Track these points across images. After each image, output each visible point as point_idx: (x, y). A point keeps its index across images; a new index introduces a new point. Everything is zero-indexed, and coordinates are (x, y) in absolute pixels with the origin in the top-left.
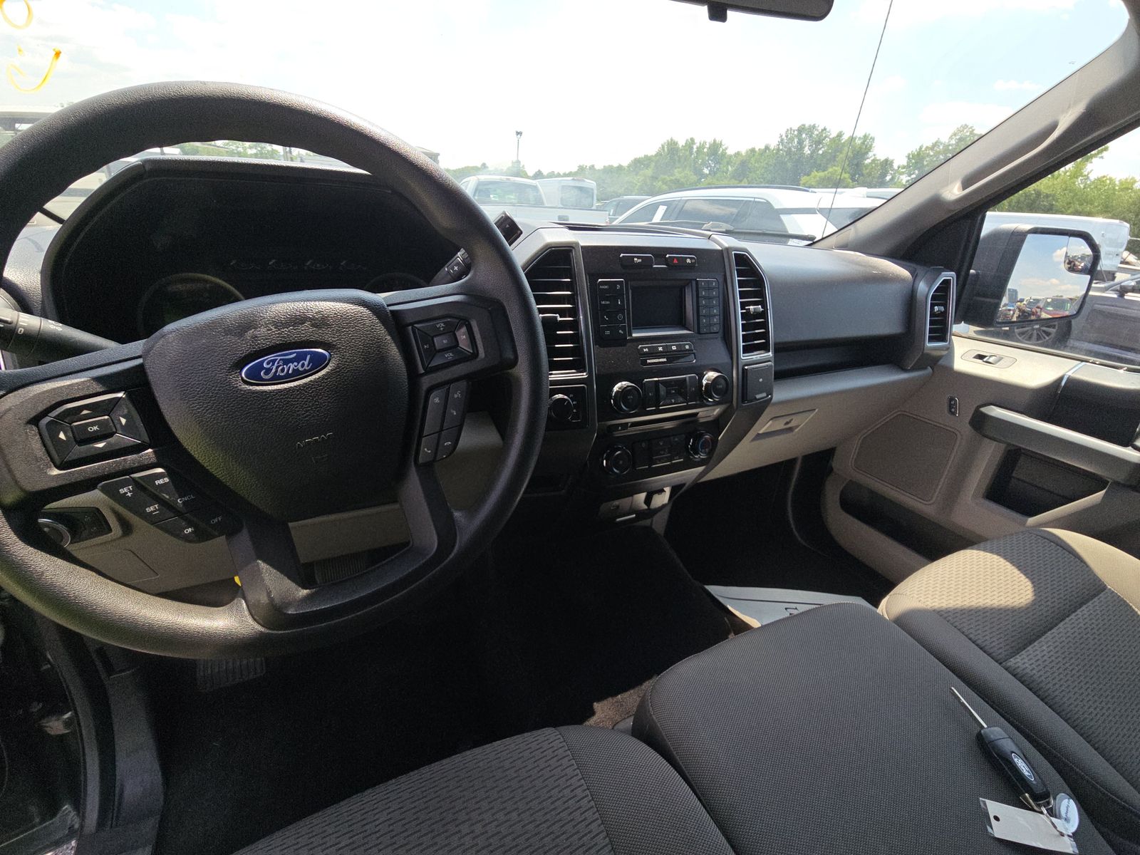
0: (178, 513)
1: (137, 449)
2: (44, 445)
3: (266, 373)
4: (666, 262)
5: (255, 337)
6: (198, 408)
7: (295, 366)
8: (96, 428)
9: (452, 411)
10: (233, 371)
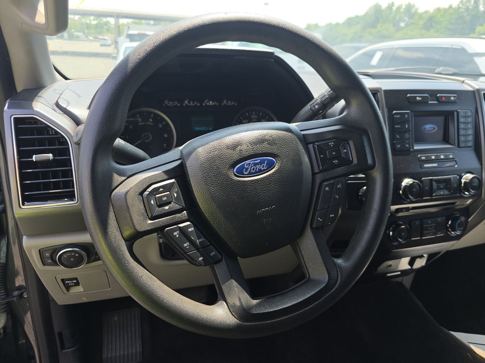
0: (197, 249)
1: (179, 211)
2: (145, 207)
3: (246, 171)
4: (437, 99)
5: (241, 150)
6: (213, 190)
7: (260, 167)
8: (165, 198)
9: (336, 196)
10: (230, 169)
